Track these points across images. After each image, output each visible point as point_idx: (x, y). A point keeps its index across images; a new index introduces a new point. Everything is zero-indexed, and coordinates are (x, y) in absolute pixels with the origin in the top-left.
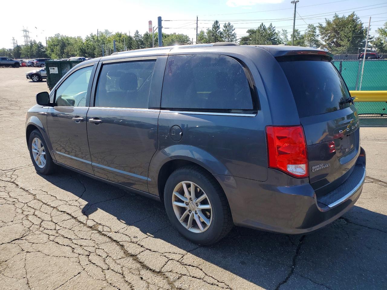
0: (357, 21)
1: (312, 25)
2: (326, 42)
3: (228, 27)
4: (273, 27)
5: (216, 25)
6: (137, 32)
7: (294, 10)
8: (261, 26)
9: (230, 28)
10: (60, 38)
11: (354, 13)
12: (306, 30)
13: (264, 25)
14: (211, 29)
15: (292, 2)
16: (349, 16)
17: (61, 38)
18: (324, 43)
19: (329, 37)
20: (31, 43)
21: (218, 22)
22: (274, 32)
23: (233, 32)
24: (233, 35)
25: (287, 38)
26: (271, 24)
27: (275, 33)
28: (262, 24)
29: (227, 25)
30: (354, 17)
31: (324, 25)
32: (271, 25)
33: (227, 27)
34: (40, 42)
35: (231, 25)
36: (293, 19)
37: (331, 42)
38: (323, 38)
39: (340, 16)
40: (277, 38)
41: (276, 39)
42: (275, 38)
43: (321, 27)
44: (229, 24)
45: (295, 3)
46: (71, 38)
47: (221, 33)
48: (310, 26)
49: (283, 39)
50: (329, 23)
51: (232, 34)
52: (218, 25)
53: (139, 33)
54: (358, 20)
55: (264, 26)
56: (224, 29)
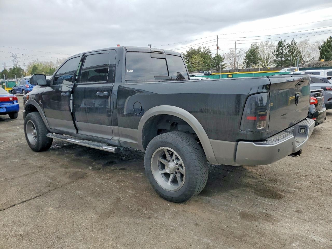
11: (200, 47)
50: (188, 52)
54: (210, 50)
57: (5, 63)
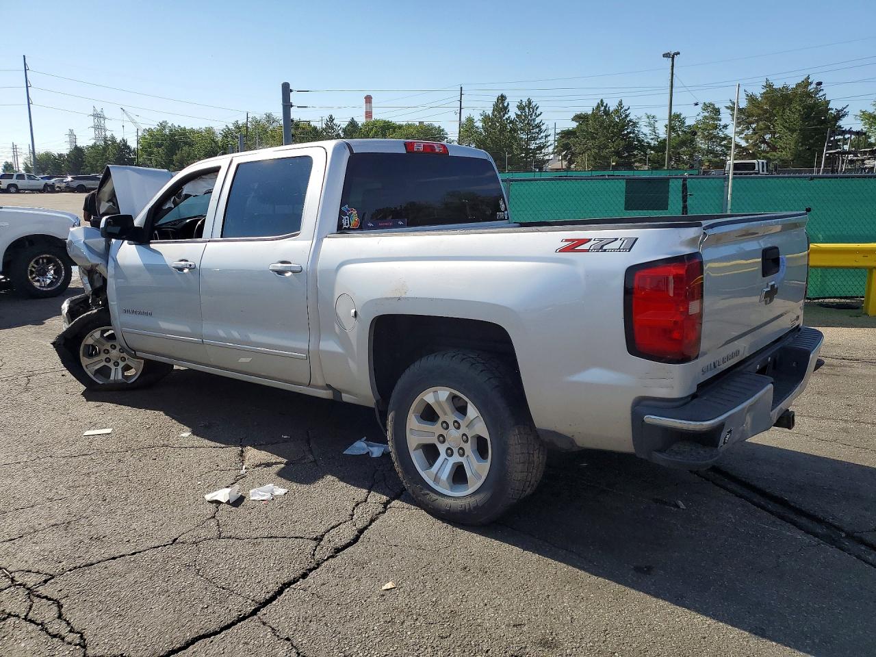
0: (818, 96)
1: (711, 104)
2: (747, 142)
3: (527, 110)
4: (626, 108)
5: (501, 105)
6: (331, 119)
7: (670, 71)
8: (598, 107)
9: (531, 110)
10: (167, 131)
11: (808, 78)
12: (698, 115)
13: (605, 105)
14: (489, 112)
15: (666, 55)
16: (798, 85)
17: (171, 130)
18: (744, 144)
19: (754, 130)
20: (105, 142)
21: (506, 98)
22: (628, 119)
23: (538, 120)
24: (538, 126)
25: (657, 132)
26: (621, 102)
27: (630, 121)
28: (602, 101)
29: (524, 104)
30: (810, 88)
31: (743, 104)
32: (620, 104)
33: (524, 109)
34: (124, 140)
35: (534, 104)
36: (668, 91)
37: (760, 142)
38: (741, 133)
39: (778, 85)
40: (634, 133)
41: (631, 135)
42: (630, 133)
44: (530, 103)
45: (671, 56)
46: (192, 131)
47: (511, 122)
48: (706, 107)
49: (648, 134)
50: (752, 99)
51: (536, 123)
52: (506, 105)
53: (334, 122)
54: (820, 94)
55: (606, 107)
56: (519, 113)
57: (72, 134)
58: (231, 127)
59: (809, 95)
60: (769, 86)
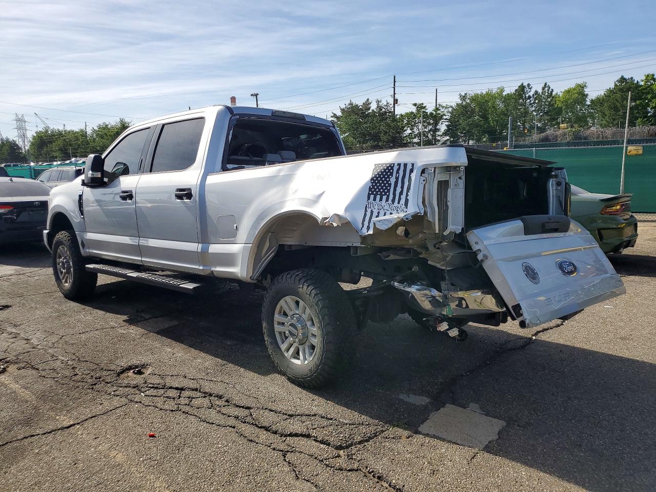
15: (252, 95)
16: (364, 104)
17: (52, 132)
20: (2, 142)
31: (339, 113)
34: (14, 141)
43: (335, 116)
45: (256, 95)
58: (96, 128)
59: (380, 108)
60: (351, 104)
